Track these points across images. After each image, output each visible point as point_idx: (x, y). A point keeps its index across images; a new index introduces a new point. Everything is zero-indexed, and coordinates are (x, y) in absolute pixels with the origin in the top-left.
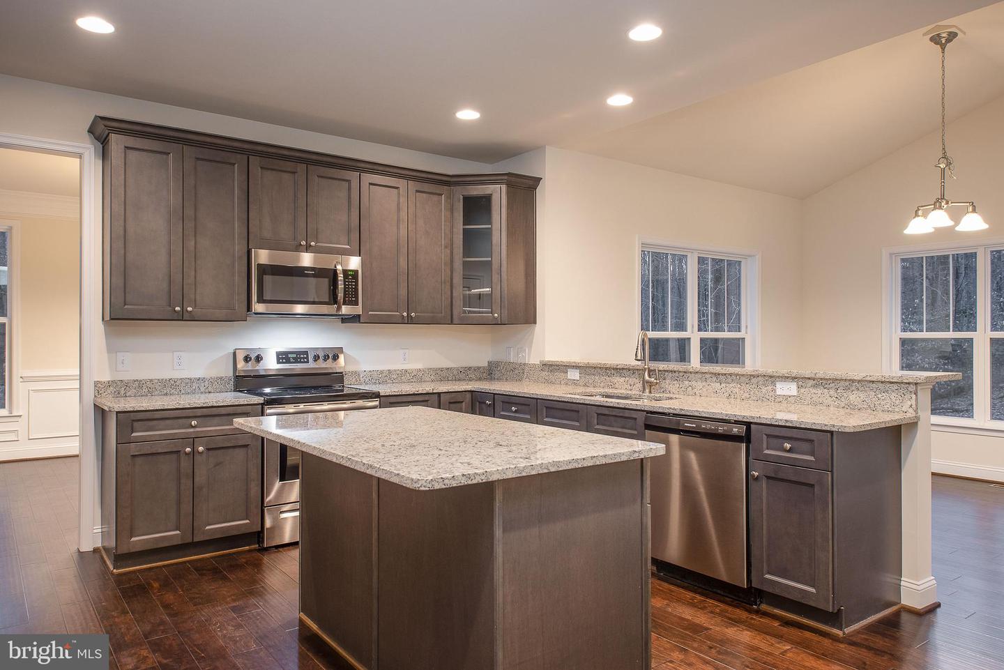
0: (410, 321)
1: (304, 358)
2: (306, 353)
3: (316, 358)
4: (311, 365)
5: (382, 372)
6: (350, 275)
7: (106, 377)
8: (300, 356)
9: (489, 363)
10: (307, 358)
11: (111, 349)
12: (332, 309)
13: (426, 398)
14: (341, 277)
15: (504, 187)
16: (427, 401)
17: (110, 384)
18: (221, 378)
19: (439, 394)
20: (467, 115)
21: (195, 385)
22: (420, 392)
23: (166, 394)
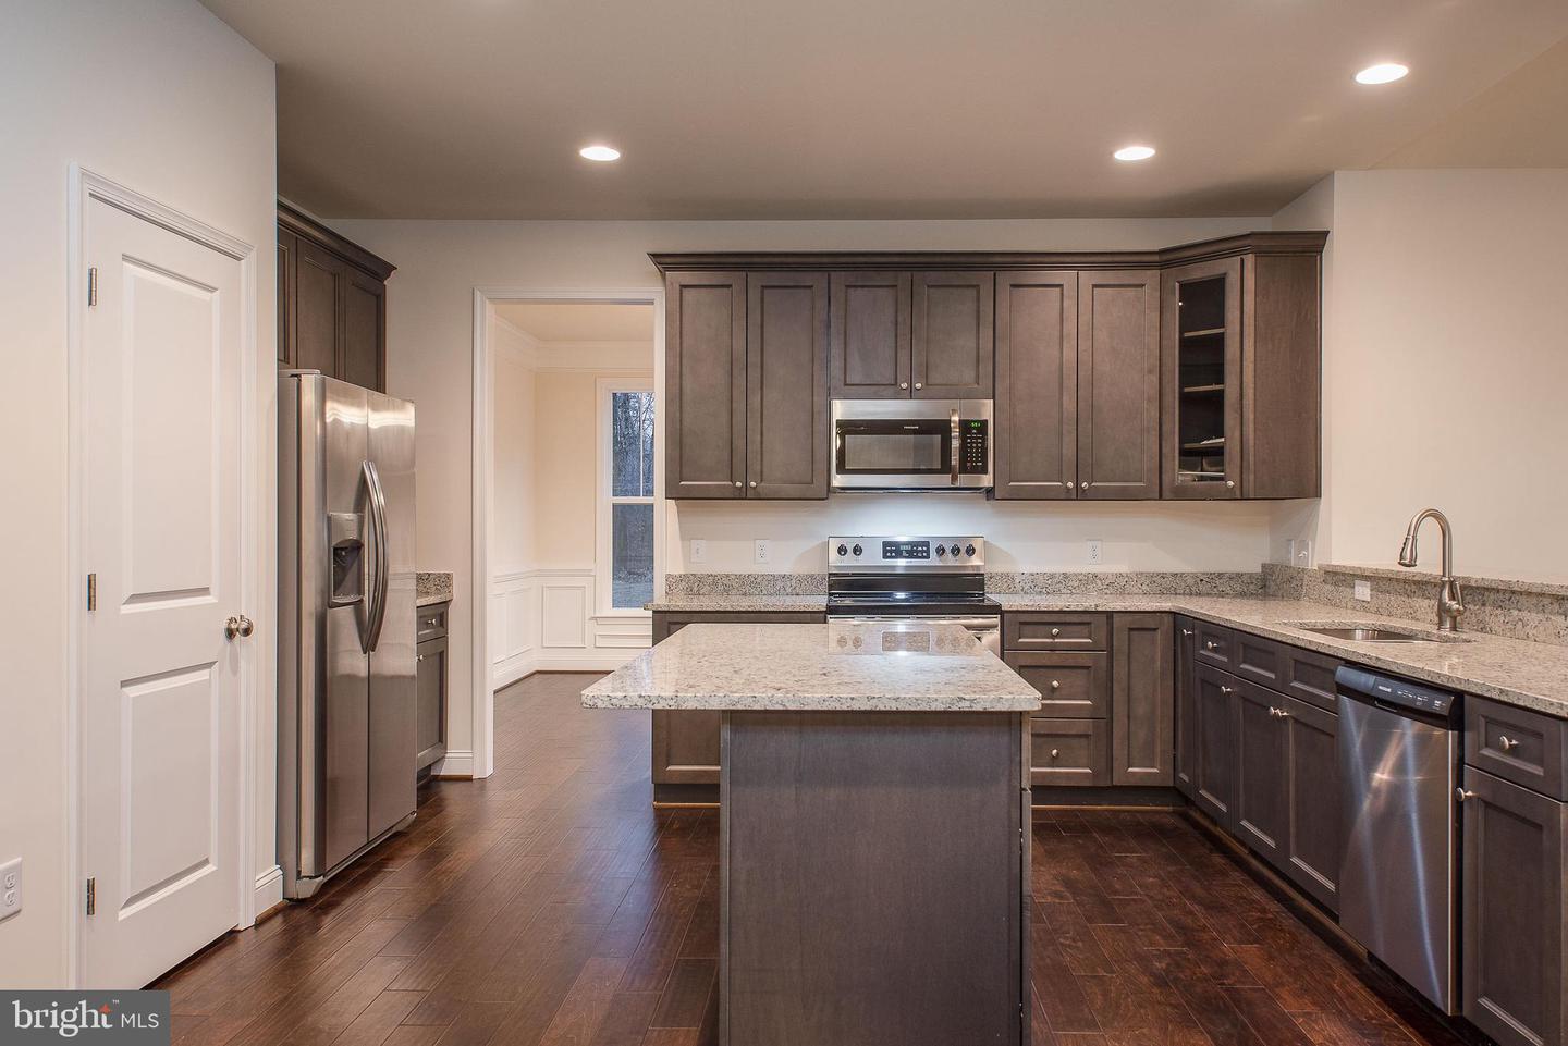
0: (1080, 495)
1: (923, 551)
2: (927, 544)
3: (941, 551)
4: (934, 561)
5: (1052, 576)
6: (974, 428)
7: (678, 569)
8: (917, 549)
9: (1264, 566)
10: (928, 551)
11: (685, 535)
12: (945, 480)
13: (1086, 618)
14: (956, 433)
15: (1250, 259)
16: (1089, 623)
17: (682, 578)
18: (812, 576)
19: (1110, 614)
20: (1134, 153)
21: (779, 584)
22: (1072, 608)
23: (745, 594)
